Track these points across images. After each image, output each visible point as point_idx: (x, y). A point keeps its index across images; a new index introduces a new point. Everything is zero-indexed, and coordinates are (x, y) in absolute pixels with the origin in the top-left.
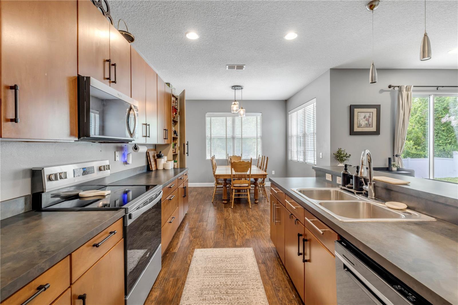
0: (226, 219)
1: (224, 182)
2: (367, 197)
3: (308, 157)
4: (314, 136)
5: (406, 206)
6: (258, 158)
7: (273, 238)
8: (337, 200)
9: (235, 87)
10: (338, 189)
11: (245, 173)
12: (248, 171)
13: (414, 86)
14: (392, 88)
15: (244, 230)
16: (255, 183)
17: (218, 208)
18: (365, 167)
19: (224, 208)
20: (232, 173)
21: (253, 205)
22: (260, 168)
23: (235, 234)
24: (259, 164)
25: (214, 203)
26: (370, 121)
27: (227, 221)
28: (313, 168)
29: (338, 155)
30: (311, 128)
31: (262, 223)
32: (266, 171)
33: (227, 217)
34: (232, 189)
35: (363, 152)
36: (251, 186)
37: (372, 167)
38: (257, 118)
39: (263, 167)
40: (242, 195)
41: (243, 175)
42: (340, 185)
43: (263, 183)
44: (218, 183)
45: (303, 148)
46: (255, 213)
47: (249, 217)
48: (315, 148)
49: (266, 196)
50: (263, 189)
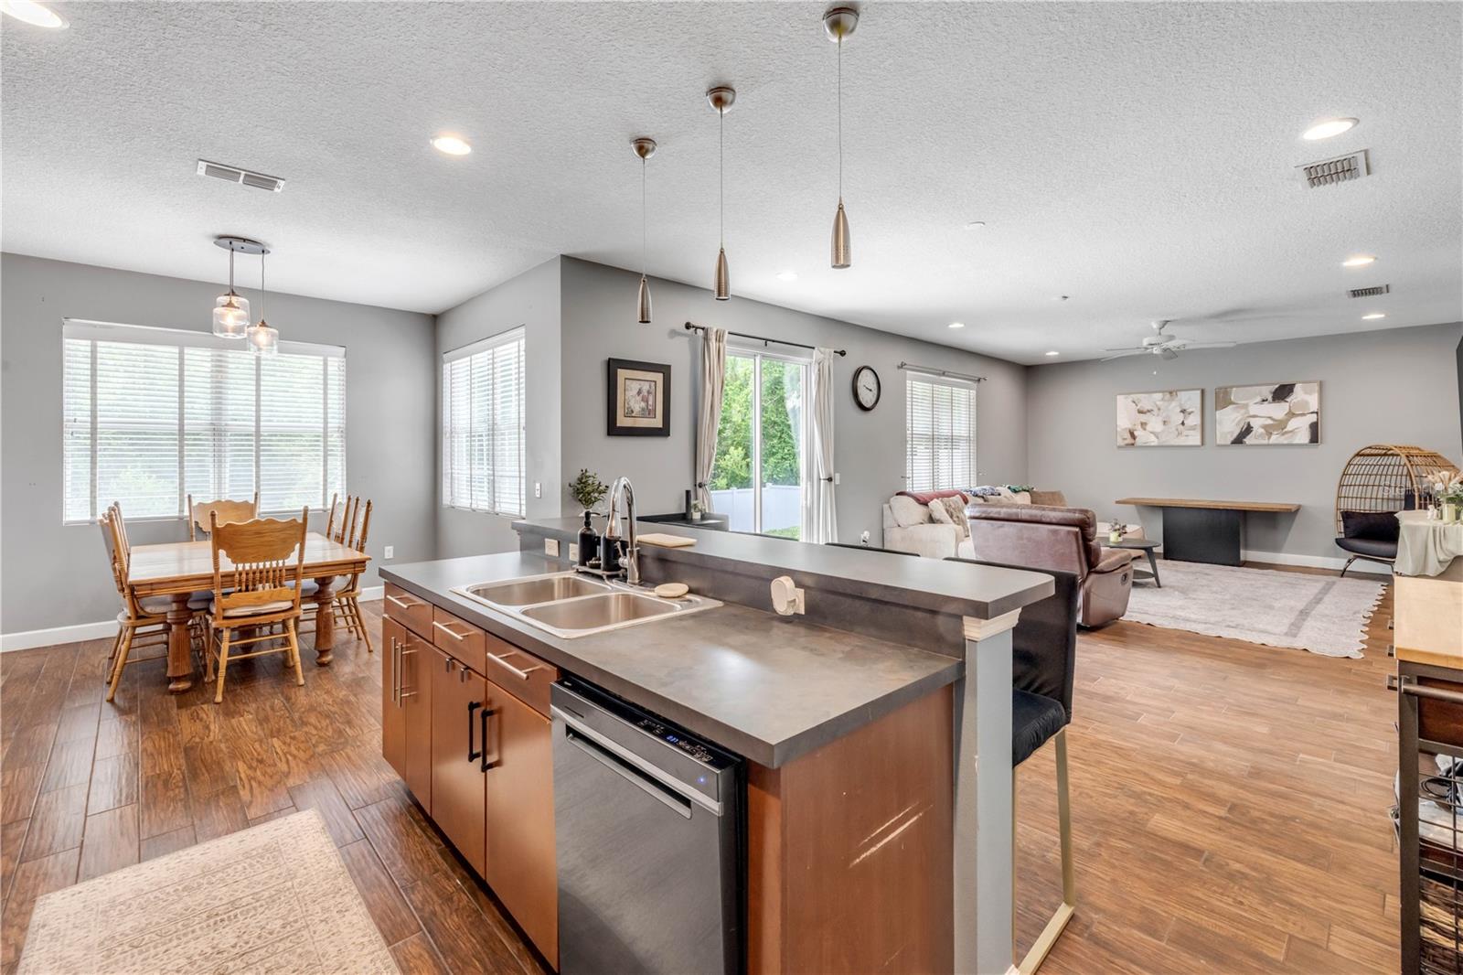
0: (192, 748)
1: (174, 607)
2: (626, 582)
3: (502, 495)
4: (519, 434)
5: (686, 588)
6: (330, 506)
7: (392, 754)
8: (568, 597)
9: (231, 241)
10: (571, 574)
11: (277, 564)
12: (292, 554)
13: (729, 333)
14: (692, 329)
15: (279, 765)
16: (320, 596)
17: (144, 719)
18: (618, 516)
19: (175, 710)
20: (217, 569)
21: (311, 674)
22: (340, 539)
23: (240, 787)
24: (334, 525)
25: (116, 700)
26: (650, 403)
27: (198, 753)
28: (513, 528)
29: (579, 486)
30: (512, 411)
31: (349, 723)
32: (361, 549)
33: (197, 740)
34: (218, 631)
35: (615, 483)
36: (304, 607)
37: (635, 515)
38: (325, 365)
39: (351, 537)
40: (259, 646)
41: (268, 572)
42: (575, 563)
43: (353, 590)
44: (140, 616)
45: (488, 469)
46: (320, 697)
47: (296, 716)
48: (523, 469)
49: (364, 634)
50: (351, 612)
